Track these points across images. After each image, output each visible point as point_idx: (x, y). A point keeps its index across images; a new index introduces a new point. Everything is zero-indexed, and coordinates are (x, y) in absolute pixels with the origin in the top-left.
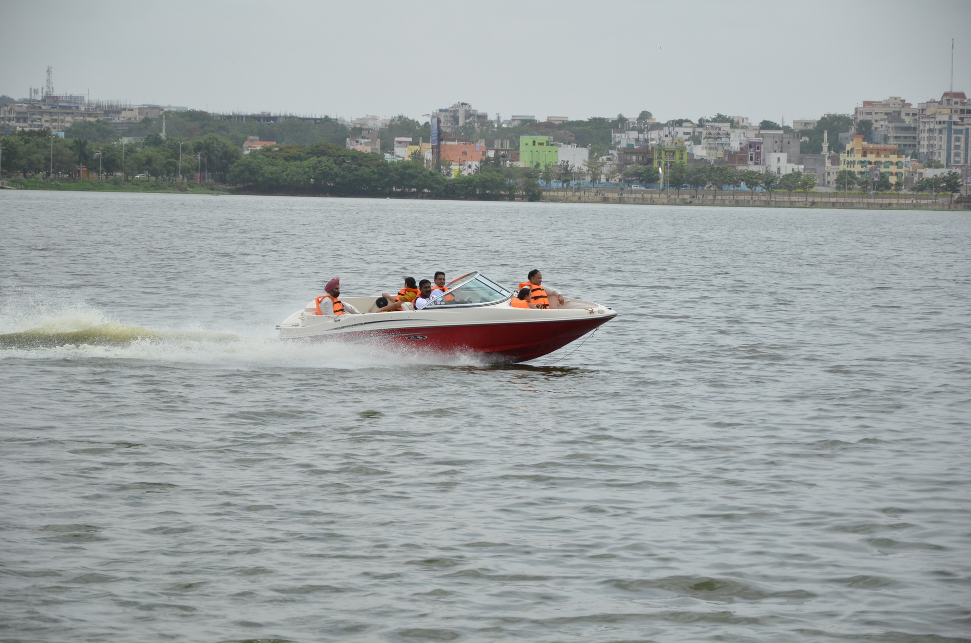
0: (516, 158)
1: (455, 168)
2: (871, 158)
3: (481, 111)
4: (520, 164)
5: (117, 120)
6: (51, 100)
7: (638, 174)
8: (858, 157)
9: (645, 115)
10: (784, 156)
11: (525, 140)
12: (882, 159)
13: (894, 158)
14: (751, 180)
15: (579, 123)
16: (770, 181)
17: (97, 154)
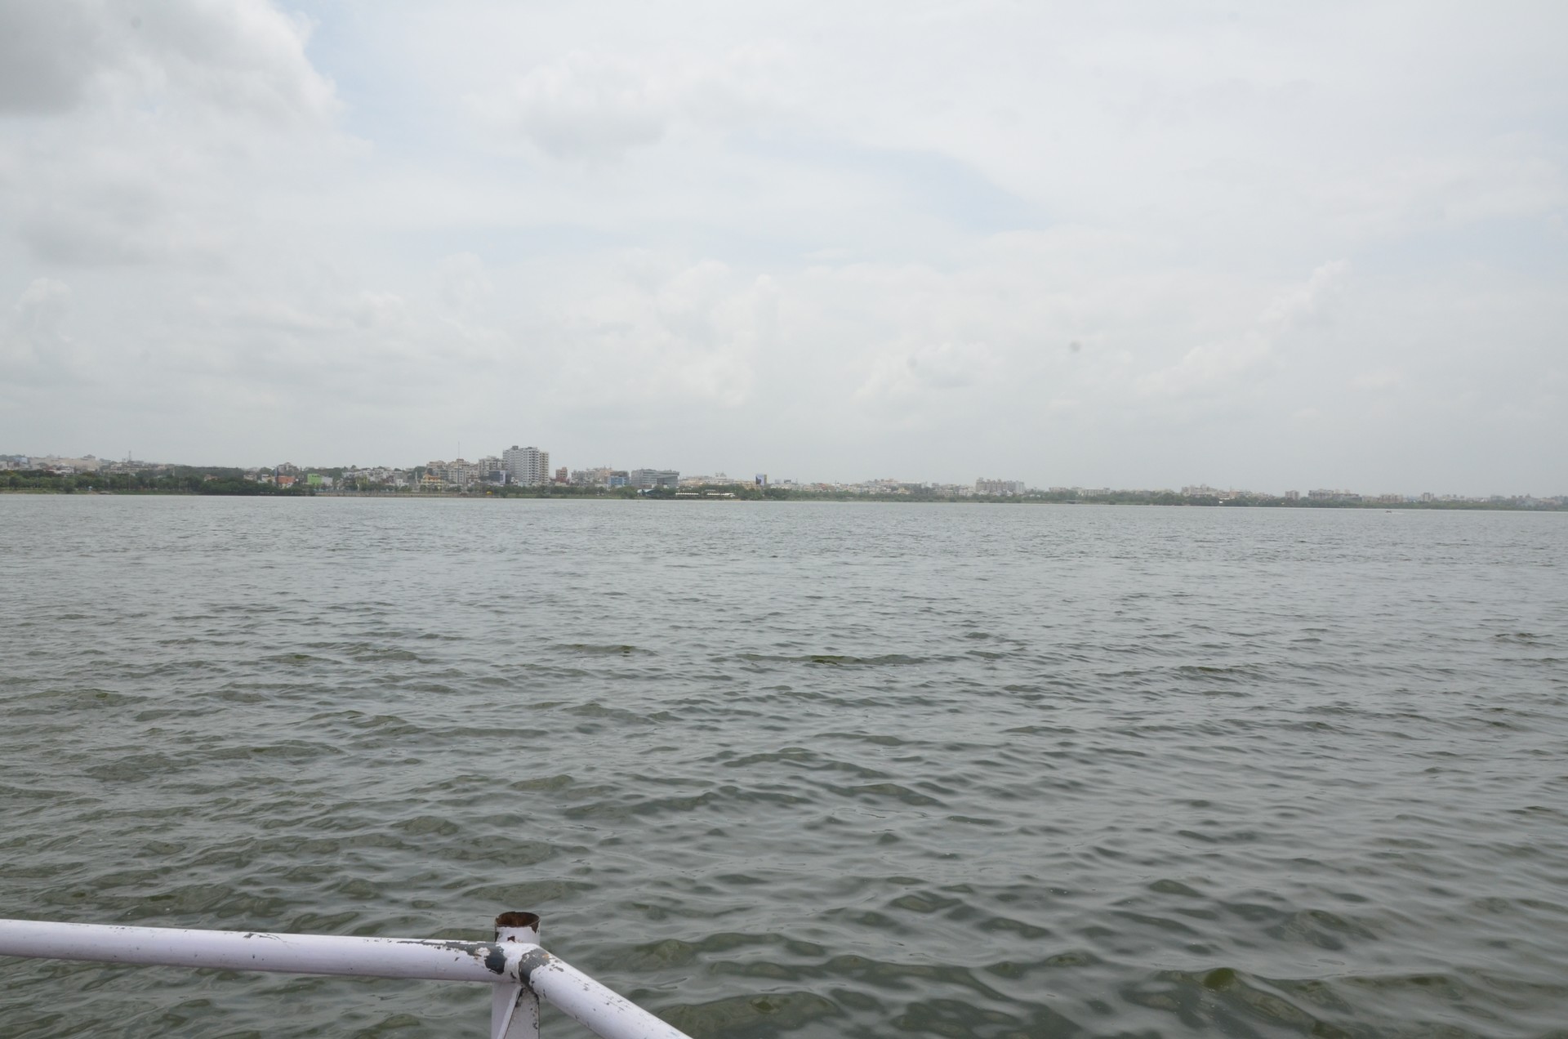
0: (306, 481)
1: (284, 485)
2: (432, 480)
3: (295, 465)
4: (308, 484)
5: (156, 469)
6: (130, 462)
7: (350, 487)
8: (427, 480)
9: (354, 467)
10: (402, 480)
11: (309, 475)
12: (435, 481)
13: (439, 481)
14: (390, 488)
15: (330, 469)
16: (396, 489)
17: (147, 481)
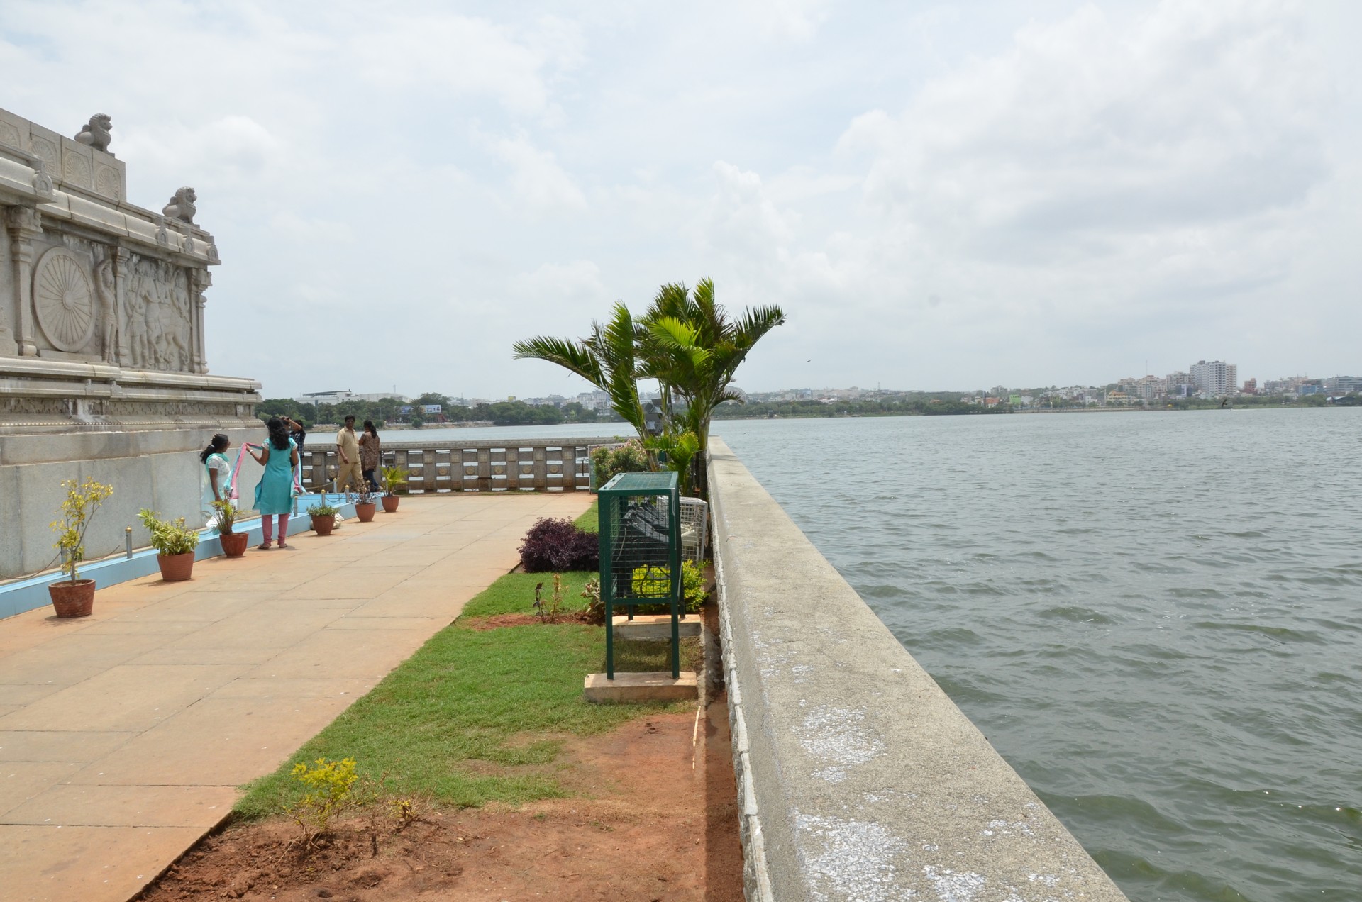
1: (990, 405)
2: (1118, 396)
3: (1005, 388)
4: (1010, 403)
5: (896, 396)
6: (880, 391)
7: (1045, 404)
8: (1114, 396)
9: (1054, 387)
10: (1090, 397)
11: (1011, 396)
12: (1122, 396)
14: (1079, 405)
15: (1032, 390)
16: (1083, 405)
